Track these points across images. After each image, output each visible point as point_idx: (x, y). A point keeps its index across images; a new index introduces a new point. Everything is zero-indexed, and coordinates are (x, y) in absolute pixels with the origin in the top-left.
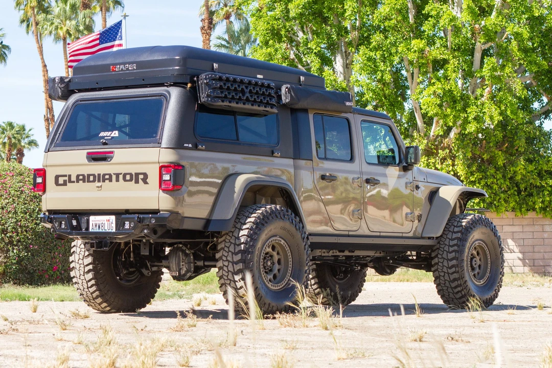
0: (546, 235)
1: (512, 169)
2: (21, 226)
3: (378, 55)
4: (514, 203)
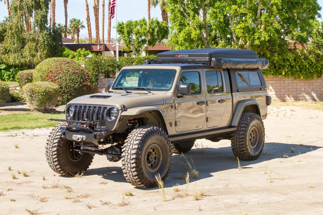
0: (285, 85)
1: (272, 58)
2: (68, 86)
3: (218, 10)
4: (273, 72)
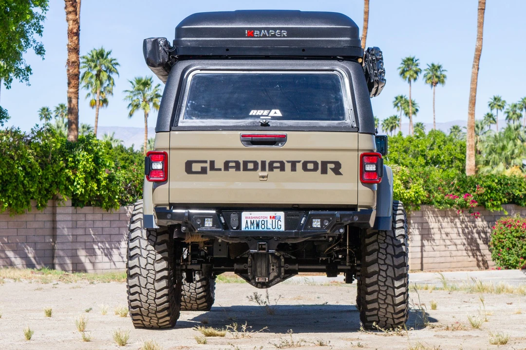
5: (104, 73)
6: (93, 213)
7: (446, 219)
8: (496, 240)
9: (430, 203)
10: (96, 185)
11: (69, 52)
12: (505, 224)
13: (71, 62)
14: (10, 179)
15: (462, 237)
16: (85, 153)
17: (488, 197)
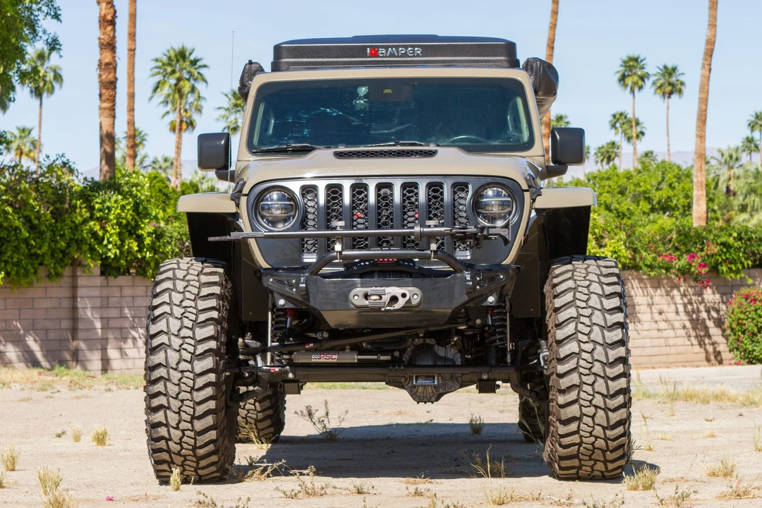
5: (187, 82)
6: (133, 286)
7: (659, 290)
8: (733, 321)
9: (636, 268)
10: (136, 244)
11: (101, 49)
12: (747, 298)
13: (103, 64)
14: (8, 235)
15: (683, 316)
16: (120, 197)
17: (722, 258)
